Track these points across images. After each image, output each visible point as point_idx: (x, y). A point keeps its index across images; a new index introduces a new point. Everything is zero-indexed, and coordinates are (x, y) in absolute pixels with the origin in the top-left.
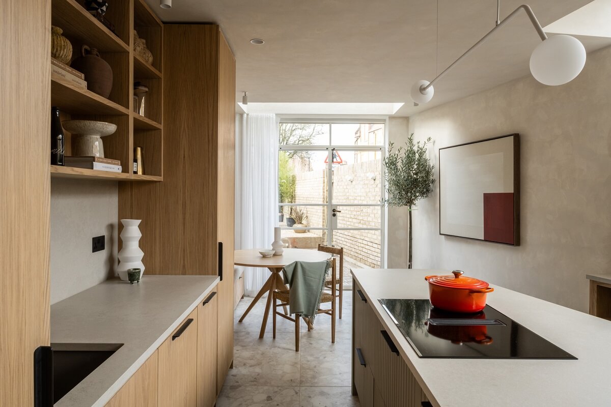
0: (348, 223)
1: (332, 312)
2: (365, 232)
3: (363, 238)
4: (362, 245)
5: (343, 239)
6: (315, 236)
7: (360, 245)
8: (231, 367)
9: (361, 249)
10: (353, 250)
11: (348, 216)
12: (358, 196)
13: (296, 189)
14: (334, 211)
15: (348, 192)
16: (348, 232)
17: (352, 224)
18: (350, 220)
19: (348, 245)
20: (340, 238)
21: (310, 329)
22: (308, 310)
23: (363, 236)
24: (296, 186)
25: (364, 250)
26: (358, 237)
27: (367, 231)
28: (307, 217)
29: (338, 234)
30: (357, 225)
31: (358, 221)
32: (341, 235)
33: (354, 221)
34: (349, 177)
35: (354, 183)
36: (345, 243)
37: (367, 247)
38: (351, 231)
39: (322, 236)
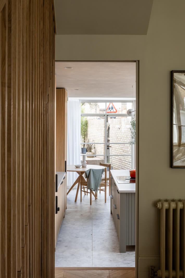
0: (118, 152)
1: (105, 190)
2: (126, 157)
3: (125, 160)
4: (125, 164)
5: (115, 161)
6: (99, 159)
7: (123, 164)
8: (66, 209)
9: (124, 166)
10: (120, 167)
11: (118, 148)
12: (123, 137)
13: (88, 130)
14: (108, 146)
15: (118, 134)
16: (118, 157)
17: (120, 152)
18: (119, 150)
19: (118, 164)
20: (113, 160)
21: (96, 199)
22: (95, 188)
23: (125, 159)
24: (88, 128)
25: (126, 167)
26: (123, 159)
27: (127, 156)
28: (94, 148)
29: (112, 158)
30: (122, 153)
31: (123, 151)
32: (114, 159)
33: (121, 150)
34: (118, 126)
35: (120, 129)
36: (116, 163)
37: (127, 165)
38: (119, 156)
39: (103, 159)
